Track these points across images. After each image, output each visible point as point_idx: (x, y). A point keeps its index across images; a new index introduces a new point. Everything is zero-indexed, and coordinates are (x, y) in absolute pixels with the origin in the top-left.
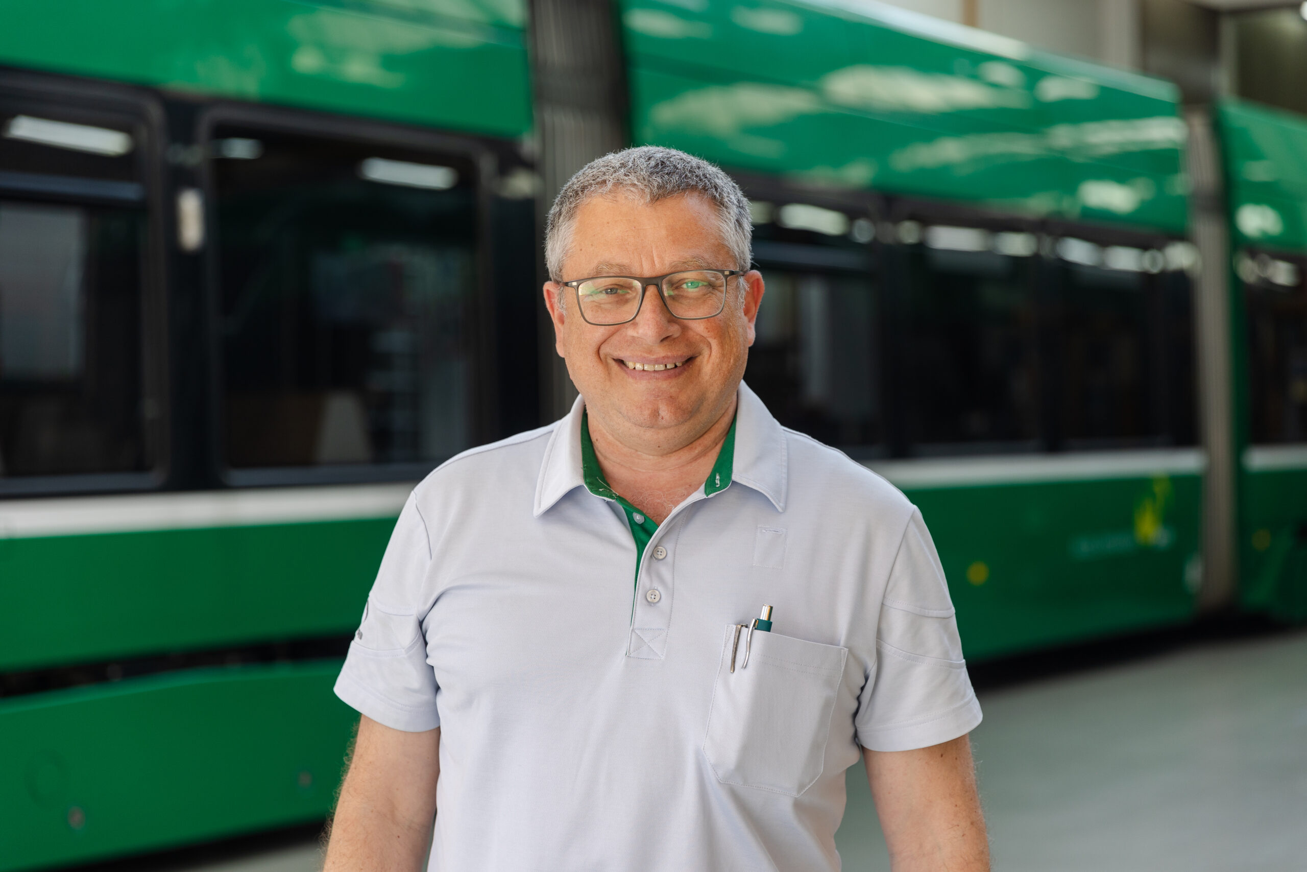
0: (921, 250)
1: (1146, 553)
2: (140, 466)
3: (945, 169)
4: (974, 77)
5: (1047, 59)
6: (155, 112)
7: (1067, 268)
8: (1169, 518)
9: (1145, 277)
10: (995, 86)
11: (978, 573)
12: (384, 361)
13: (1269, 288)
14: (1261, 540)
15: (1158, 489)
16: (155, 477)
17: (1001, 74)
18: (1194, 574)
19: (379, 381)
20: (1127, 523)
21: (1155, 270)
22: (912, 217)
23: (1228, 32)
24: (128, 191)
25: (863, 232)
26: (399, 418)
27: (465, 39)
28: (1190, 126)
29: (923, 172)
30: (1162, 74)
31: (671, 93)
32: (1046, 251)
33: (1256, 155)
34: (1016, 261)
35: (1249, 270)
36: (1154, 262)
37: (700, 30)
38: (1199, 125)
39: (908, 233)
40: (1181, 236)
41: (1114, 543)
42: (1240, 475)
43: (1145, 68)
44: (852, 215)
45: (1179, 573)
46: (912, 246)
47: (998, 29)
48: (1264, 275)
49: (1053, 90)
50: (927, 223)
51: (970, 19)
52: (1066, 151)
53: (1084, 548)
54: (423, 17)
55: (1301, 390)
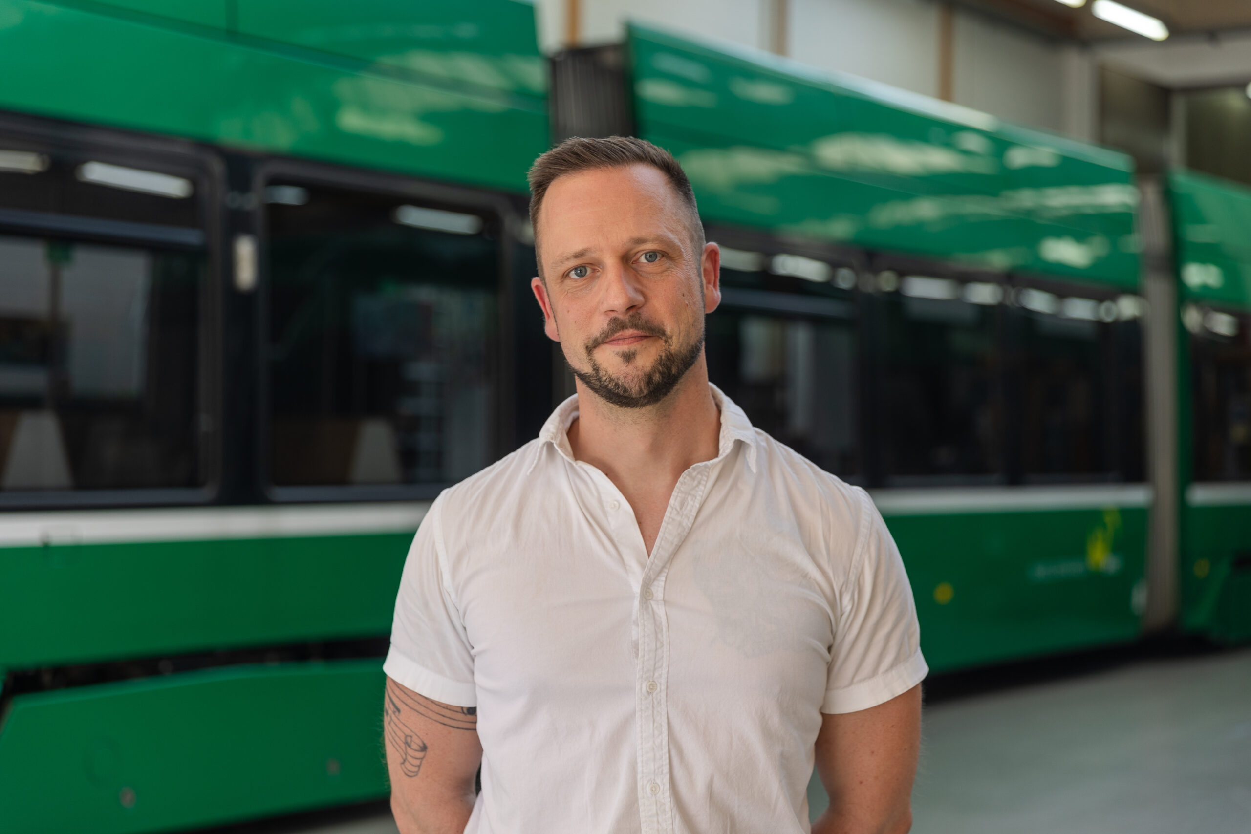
0: (897, 299)
1: (1097, 577)
2: (192, 482)
3: (919, 226)
4: (949, 146)
5: (1013, 130)
6: (217, 167)
7: (1030, 317)
8: (1117, 547)
9: (1100, 325)
10: (966, 153)
11: (944, 593)
12: (412, 389)
13: (1212, 340)
14: (1201, 568)
15: (1109, 520)
16: (207, 492)
17: (972, 143)
18: (1139, 598)
19: (408, 407)
20: (1080, 551)
21: (1109, 319)
22: (891, 268)
23: (1179, 108)
24: (190, 237)
25: (845, 279)
26: (425, 440)
27: (494, 105)
28: (1143, 193)
29: (899, 228)
30: (1117, 147)
32: (1011, 301)
33: (1200, 219)
34: (983, 309)
35: (1192, 318)
36: (1108, 311)
37: (703, 99)
38: (1152, 193)
39: (886, 282)
40: (1134, 291)
41: (1067, 569)
42: (1184, 509)
43: (1103, 141)
44: (834, 265)
45: (1126, 596)
46: (889, 294)
47: (970, 104)
48: (1207, 326)
49: (1018, 158)
50: (903, 273)
51: (946, 94)
52: (1029, 212)
53: (1041, 572)
54: (457, 85)
55: (1239, 432)
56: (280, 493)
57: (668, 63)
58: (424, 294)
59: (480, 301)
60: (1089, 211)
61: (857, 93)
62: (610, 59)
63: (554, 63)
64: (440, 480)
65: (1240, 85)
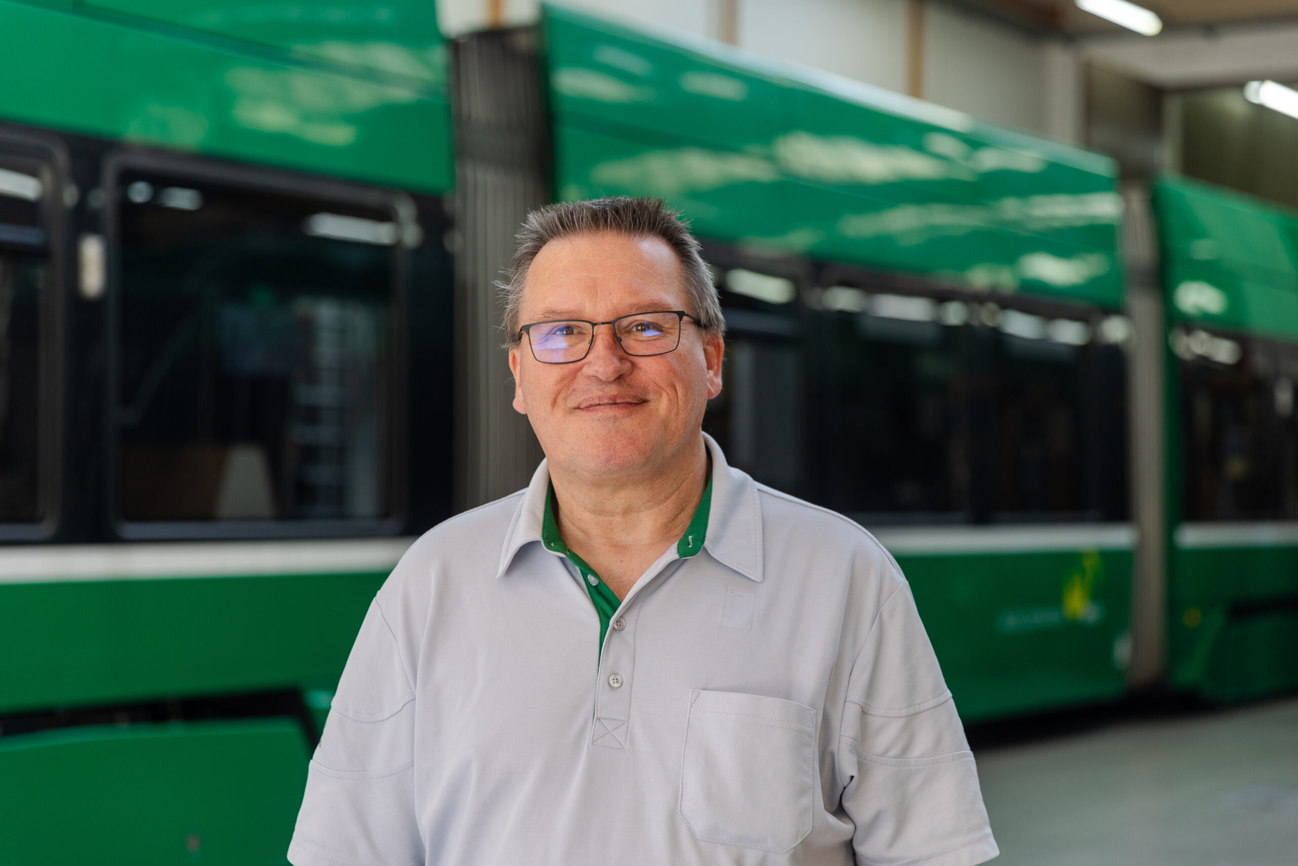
1: (1075, 628)
2: (28, 516)
3: (884, 240)
4: (918, 148)
5: (987, 130)
6: (61, 156)
8: (1097, 595)
10: (939, 157)
13: (1205, 364)
14: (1192, 618)
15: (1088, 564)
16: (47, 528)
17: (944, 145)
18: (1123, 650)
20: (1055, 598)
23: (1173, 110)
24: (28, 236)
28: (1127, 202)
33: (1196, 232)
35: (1182, 344)
38: (1137, 200)
40: (1113, 309)
41: (1041, 618)
42: (1172, 553)
43: (1088, 143)
45: (1107, 649)
47: (943, 102)
51: (915, 89)
53: (1011, 621)
55: (1236, 467)
56: (130, 529)
62: (523, 42)
63: (457, 47)
64: (342, 515)
65: (1239, 85)
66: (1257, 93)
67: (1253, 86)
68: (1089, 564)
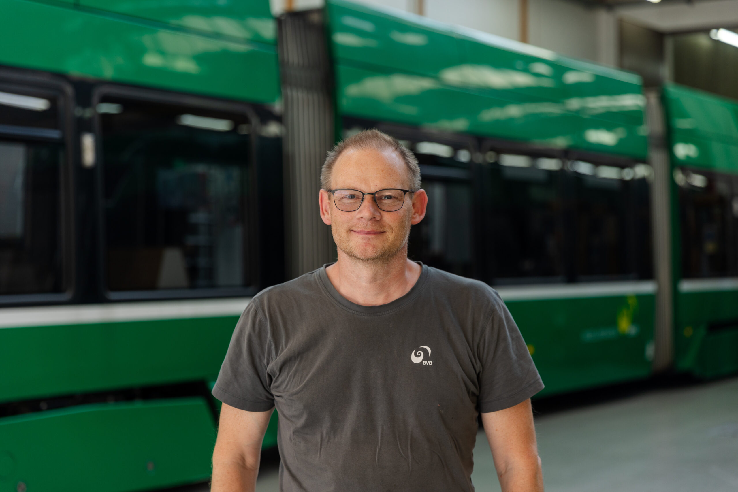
0: (496, 167)
1: (624, 338)
2: (57, 289)
3: (511, 120)
4: (526, 70)
5: (567, 61)
6: (69, 90)
7: (579, 177)
8: (635, 320)
9: (623, 182)
10: (538, 75)
12: (194, 229)
13: (693, 189)
14: (688, 332)
15: (630, 302)
16: (67, 296)
17: (541, 69)
18: (650, 351)
19: (191, 241)
20: (613, 323)
21: (628, 178)
22: (492, 149)
23: (669, 45)
24: (53, 134)
25: (464, 156)
26: (202, 262)
27: (242, 48)
28: (648, 98)
29: (497, 122)
30: (631, 70)
31: (358, 79)
32: (567, 168)
33: (684, 115)
34: (550, 173)
35: (680, 178)
36: (628, 173)
37: (371, 43)
38: (653, 98)
39: (490, 157)
40: (644, 161)
41: (605, 334)
42: (676, 293)
43: (622, 67)
44: (456, 147)
45: (643, 350)
46: (492, 164)
47: (539, 44)
48: (688, 181)
49: (571, 78)
50: (499, 151)
51: (524, 38)
52: (578, 111)
53: (589, 336)
54: (217, 35)
55: (710, 247)
56: (113, 295)
57: (350, 21)
58: (200, 168)
59: (236, 172)
60: (615, 110)
61: (469, 37)
62: (315, 18)
63: (279, 21)
64: (213, 286)
65: (706, 30)
66: (716, 35)
67: (714, 31)
68: (632, 302)
